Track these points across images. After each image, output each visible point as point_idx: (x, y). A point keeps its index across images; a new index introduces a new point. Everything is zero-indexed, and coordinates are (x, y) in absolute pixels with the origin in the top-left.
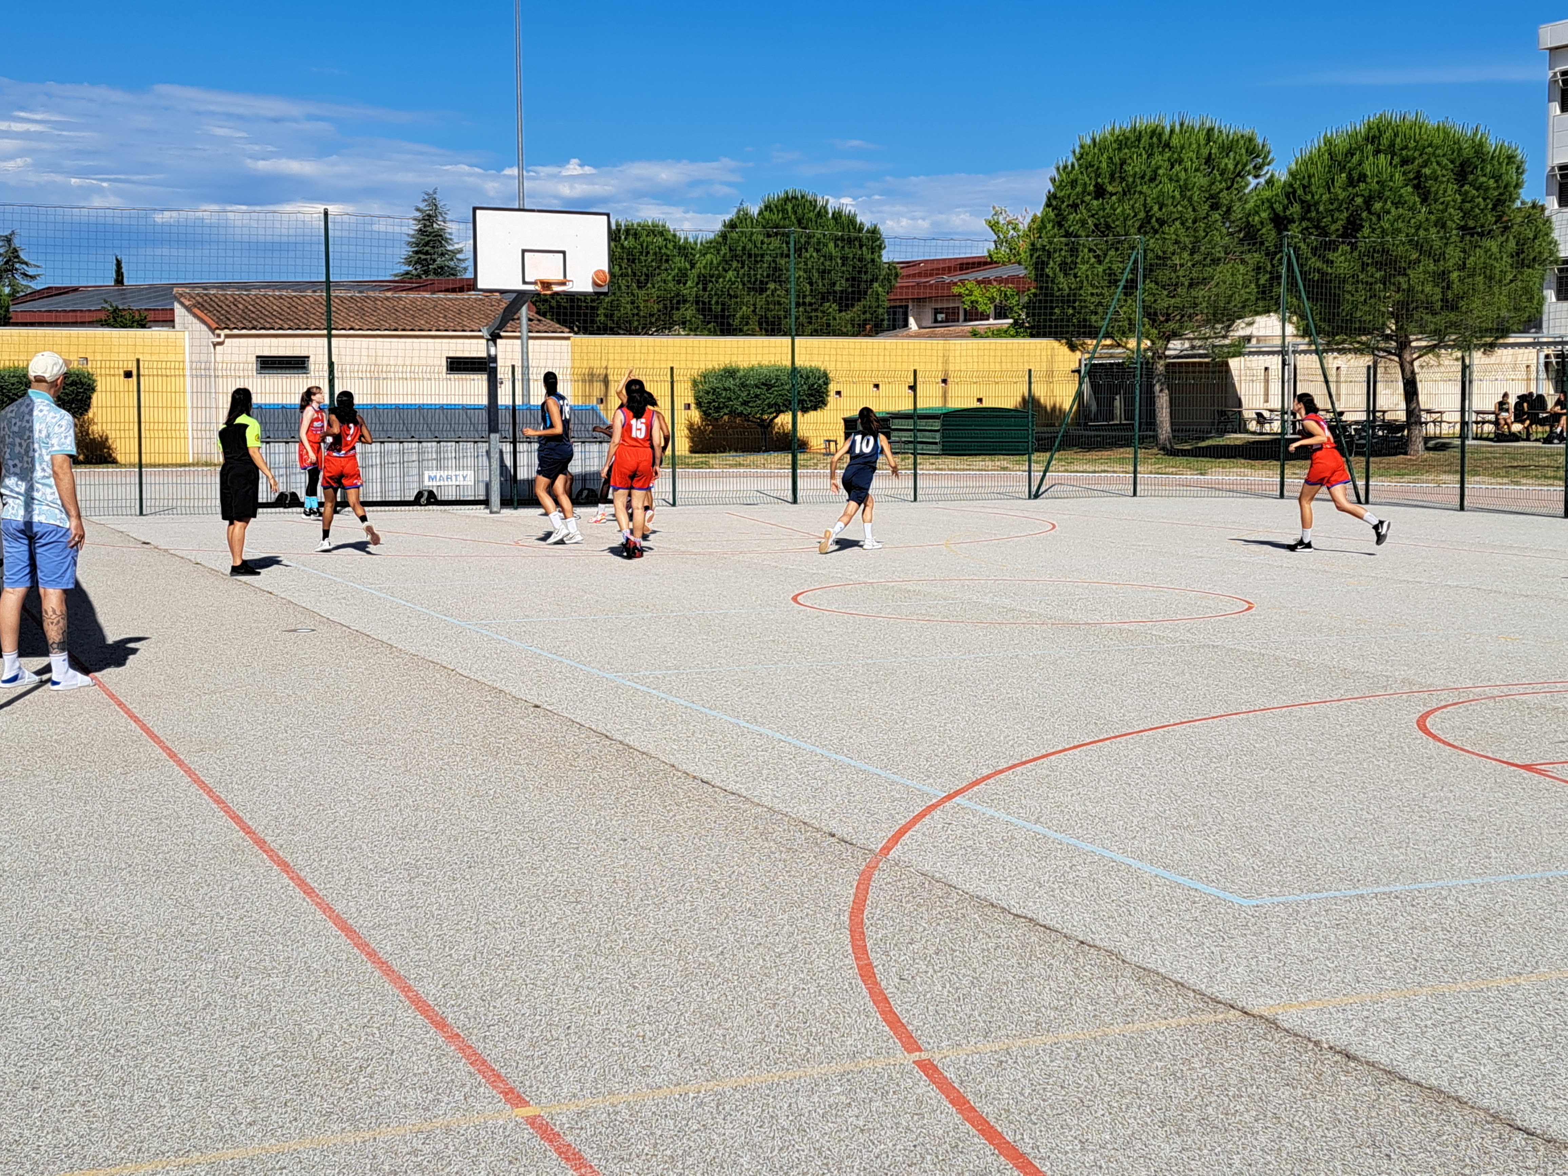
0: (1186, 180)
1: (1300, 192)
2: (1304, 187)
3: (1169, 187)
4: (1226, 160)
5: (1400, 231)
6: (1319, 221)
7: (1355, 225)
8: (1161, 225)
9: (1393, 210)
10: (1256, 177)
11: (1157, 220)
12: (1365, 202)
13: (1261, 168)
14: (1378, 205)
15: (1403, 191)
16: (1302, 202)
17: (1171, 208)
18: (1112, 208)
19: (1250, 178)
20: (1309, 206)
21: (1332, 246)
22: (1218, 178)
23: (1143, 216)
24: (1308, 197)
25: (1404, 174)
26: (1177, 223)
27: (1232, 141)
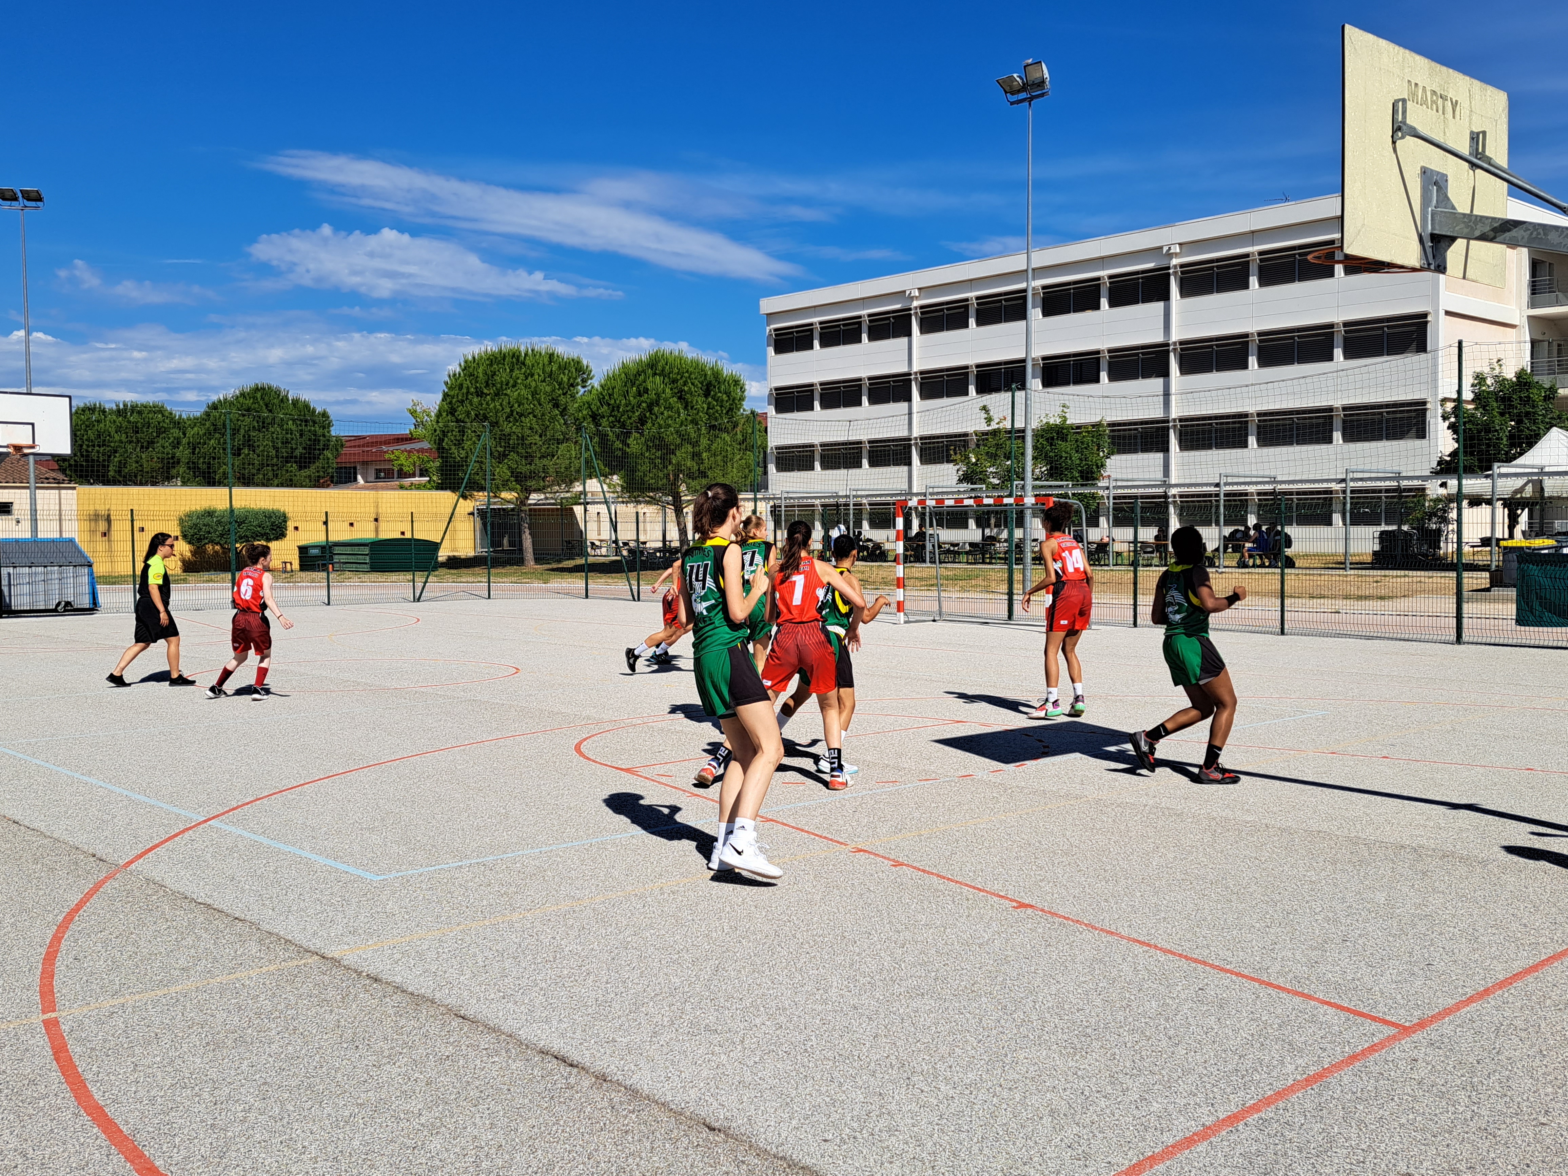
0: (535, 387)
1: (607, 398)
2: (610, 395)
3: (524, 392)
4: (562, 375)
5: (670, 426)
6: (620, 418)
7: (642, 421)
8: (520, 417)
9: (665, 412)
10: (583, 387)
11: (517, 413)
12: (648, 407)
13: (586, 381)
14: (656, 409)
15: (671, 400)
16: (609, 405)
17: (526, 406)
18: (487, 404)
19: (579, 387)
20: (613, 407)
21: (628, 434)
22: (557, 387)
23: (508, 410)
24: (612, 402)
25: (671, 389)
26: (531, 416)
27: (566, 363)
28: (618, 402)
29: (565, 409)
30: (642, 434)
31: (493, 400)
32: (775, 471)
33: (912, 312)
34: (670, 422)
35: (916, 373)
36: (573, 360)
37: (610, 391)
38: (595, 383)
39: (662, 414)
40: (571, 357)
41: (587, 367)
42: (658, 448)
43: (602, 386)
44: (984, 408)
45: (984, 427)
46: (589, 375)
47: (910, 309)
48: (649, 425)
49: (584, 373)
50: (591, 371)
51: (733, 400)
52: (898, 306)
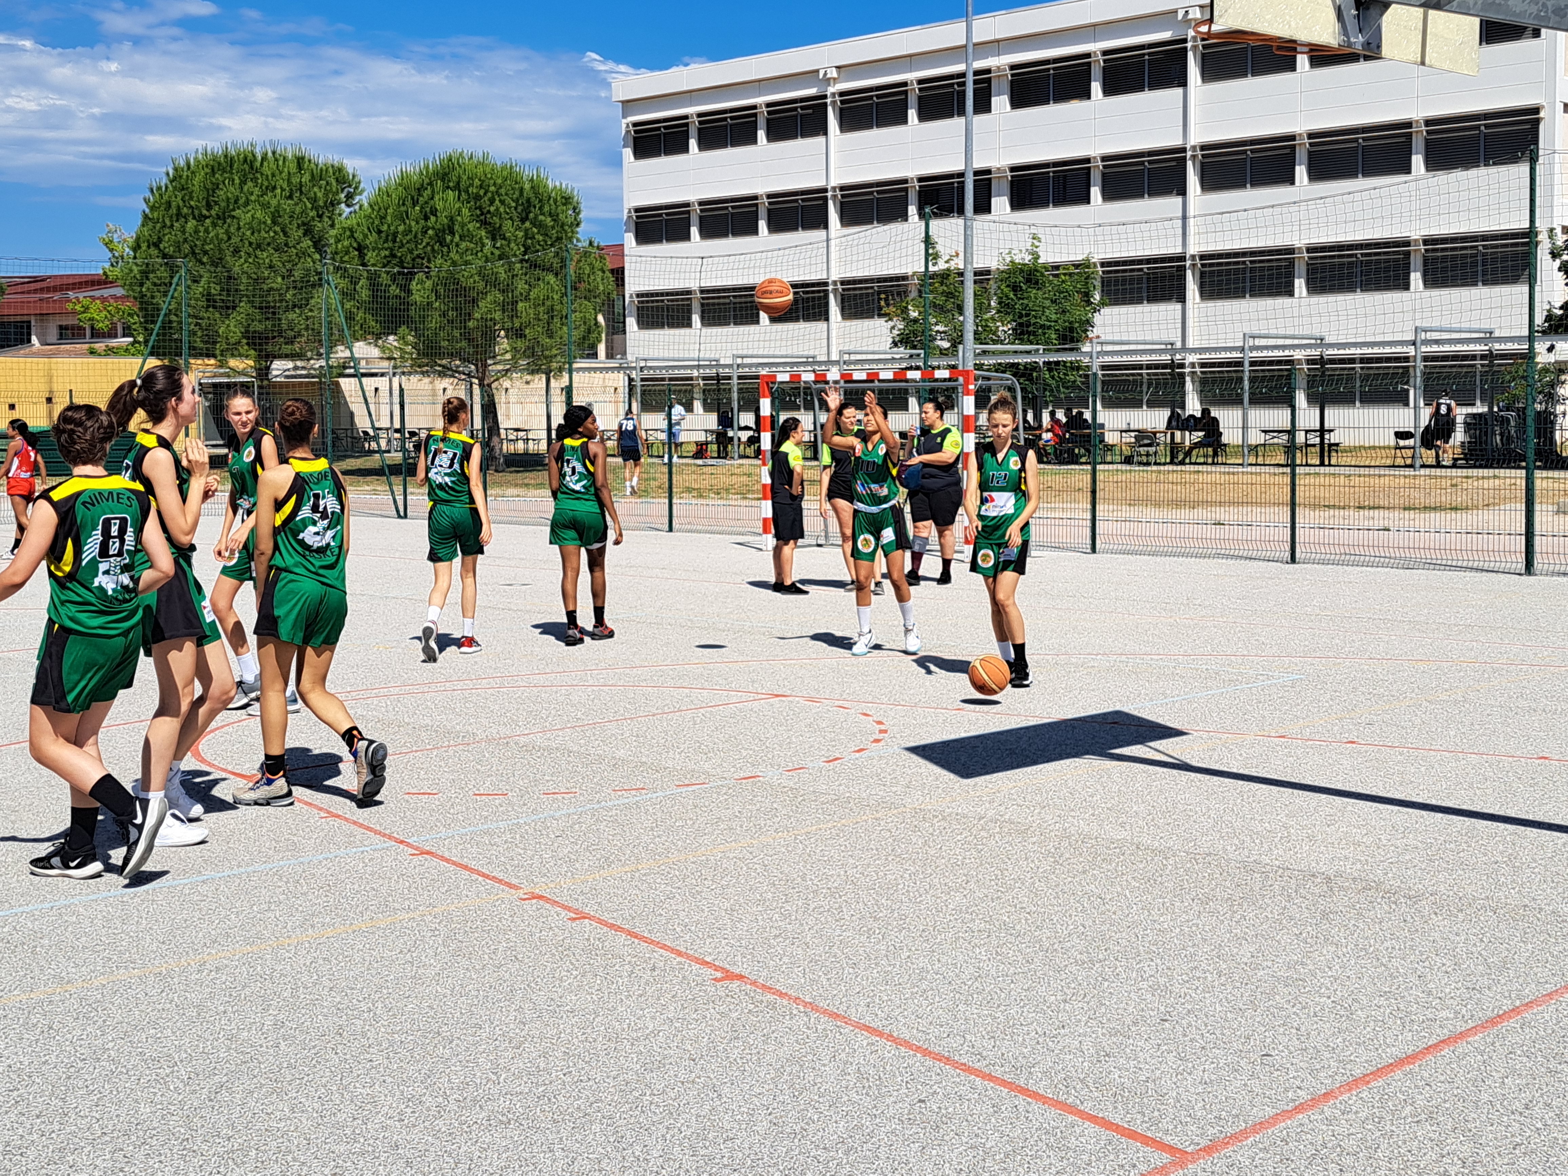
0: (278, 207)
2: (383, 218)
3: (260, 214)
4: (316, 189)
5: (468, 263)
6: (397, 251)
9: (463, 243)
10: (348, 206)
11: (250, 244)
12: (437, 235)
13: (351, 198)
14: (448, 238)
15: (470, 226)
16: (380, 232)
18: (207, 230)
19: (343, 206)
20: (387, 236)
21: (408, 275)
22: (310, 206)
23: (237, 240)
24: (385, 227)
25: (471, 210)
26: (270, 248)
27: (321, 170)
28: (393, 228)
29: (320, 238)
30: (429, 275)
31: (215, 225)
32: (636, 328)
33: (828, 101)
34: (469, 257)
35: (834, 189)
36: (333, 166)
37: (383, 212)
38: (363, 199)
39: (458, 245)
40: (330, 162)
41: (353, 176)
42: (453, 295)
43: (372, 205)
46: (356, 188)
47: (826, 97)
48: (439, 261)
49: (350, 186)
50: (358, 182)
51: (563, 226)
52: (809, 92)
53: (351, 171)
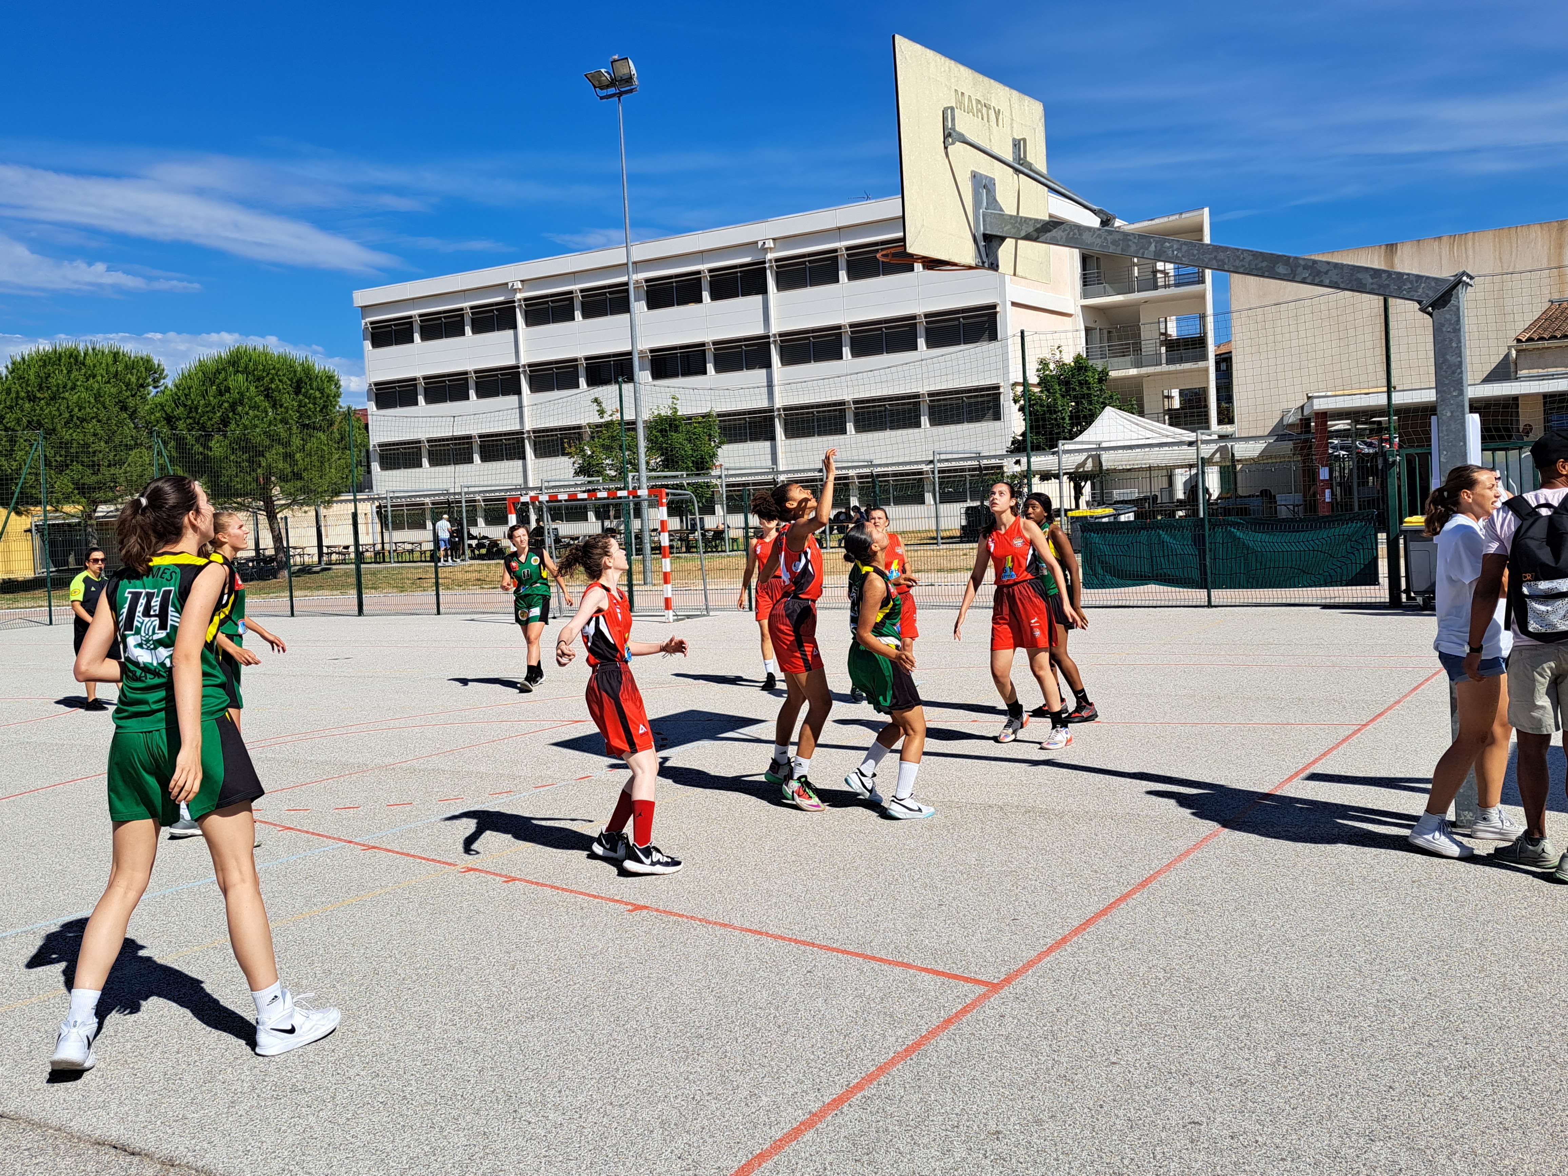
0: (98, 389)
1: (183, 398)
2: (186, 395)
3: (85, 395)
4: (129, 376)
5: (256, 426)
6: (199, 419)
7: (225, 422)
8: (81, 422)
9: (251, 412)
10: (155, 387)
11: (78, 418)
12: (231, 406)
13: (158, 381)
14: (240, 409)
15: (256, 399)
16: (186, 406)
17: (88, 410)
18: (41, 409)
19: (151, 388)
20: (191, 408)
21: (209, 437)
22: (125, 388)
23: (67, 415)
24: (189, 402)
25: (256, 387)
26: (94, 421)
27: (133, 361)
28: (195, 403)
29: (135, 412)
30: (225, 436)
31: (48, 404)
32: (379, 469)
33: (516, 304)
34: (257, 422)
35: (524, 366)
36: (142, 359)
37: (187, 391)
38: (169, 382)
39: (247, 414)
40: (140, 354)
41: (159, 365)
42: (245, 450)
43: (176, 386)
44: (596, 400)
45: (597, 420)
46: (161, 374)
47: (514, 302)
48: (233, 426)
49: (155, 373)
50: (163, 370)
51: (328, 397)
52: (501, 299)
53: (156, 362)
